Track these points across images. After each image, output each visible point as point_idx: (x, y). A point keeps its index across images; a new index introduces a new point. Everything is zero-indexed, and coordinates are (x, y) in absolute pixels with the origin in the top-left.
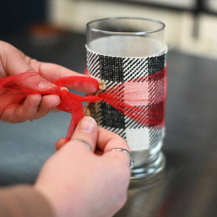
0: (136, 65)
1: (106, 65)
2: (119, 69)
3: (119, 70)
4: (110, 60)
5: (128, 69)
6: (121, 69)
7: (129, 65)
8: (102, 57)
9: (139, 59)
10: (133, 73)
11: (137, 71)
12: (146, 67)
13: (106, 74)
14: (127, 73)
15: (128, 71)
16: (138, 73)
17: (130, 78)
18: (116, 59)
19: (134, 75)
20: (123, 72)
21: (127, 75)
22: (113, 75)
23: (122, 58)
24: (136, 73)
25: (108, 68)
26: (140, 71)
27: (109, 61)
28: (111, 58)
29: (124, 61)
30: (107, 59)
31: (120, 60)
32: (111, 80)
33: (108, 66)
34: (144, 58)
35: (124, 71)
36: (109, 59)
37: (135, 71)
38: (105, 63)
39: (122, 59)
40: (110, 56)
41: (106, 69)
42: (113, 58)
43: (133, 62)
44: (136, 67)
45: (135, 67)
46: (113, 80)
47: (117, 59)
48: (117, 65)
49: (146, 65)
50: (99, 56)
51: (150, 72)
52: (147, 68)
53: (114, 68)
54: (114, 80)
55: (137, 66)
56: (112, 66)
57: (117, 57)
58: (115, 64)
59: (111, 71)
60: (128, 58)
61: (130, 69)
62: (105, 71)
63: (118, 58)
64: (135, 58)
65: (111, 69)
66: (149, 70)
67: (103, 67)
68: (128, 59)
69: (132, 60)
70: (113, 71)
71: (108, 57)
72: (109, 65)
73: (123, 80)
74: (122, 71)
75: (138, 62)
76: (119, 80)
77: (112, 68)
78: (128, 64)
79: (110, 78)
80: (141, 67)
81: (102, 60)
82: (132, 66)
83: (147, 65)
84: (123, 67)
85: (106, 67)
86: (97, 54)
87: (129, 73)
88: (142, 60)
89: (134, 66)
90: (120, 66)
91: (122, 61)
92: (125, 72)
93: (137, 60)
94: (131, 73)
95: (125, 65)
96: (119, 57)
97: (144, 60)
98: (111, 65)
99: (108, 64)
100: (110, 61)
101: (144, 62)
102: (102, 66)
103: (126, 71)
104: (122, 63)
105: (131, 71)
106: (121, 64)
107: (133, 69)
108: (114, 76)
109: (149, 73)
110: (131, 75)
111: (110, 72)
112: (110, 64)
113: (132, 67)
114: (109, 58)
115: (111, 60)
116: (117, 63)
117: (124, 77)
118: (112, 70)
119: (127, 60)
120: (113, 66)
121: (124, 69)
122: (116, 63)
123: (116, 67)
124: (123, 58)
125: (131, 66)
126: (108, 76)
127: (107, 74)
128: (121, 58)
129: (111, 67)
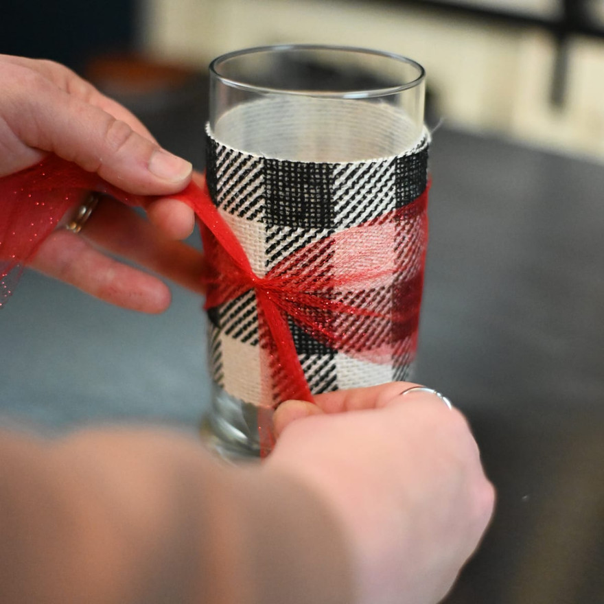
0: (367, 180)
1: (284, 186)
2: (322, 193)
3: (322, 198)
4: (295, 172)
5: (347, 192)
6: (329, 193)
7: (350, 183)
8: (272, 165)
9: (375, 163)
10: (360, 202)
11: (370, 197)
12: (390, 184)
13: (284, 210)
14: (342, 203)
15: (346, 198)
16: (371, 202)
17: (352, 216)
18: (313, 168)
19: (360, 208)
20: (332, 201)
21: (342, 208)
22: (303, 211)
23: (331, 164)
24: (365, 202)
25: (291, 192)
26: (376, 197)
27: (293, 175)
28: (299, 165)
29: (336, 172)
30: (287, 169)
31: (324, 171)
32: (300, 224)
33: (291, 187)
34: (386, 161)
35: (335, 198)
36: (292, 169)
37: (364, 197)
38: (281, 181)
39: (331, 167)
40: (296, 161)
41: (285, 197)
42: (305, 166)
43: (360, 172)
44: (368, 187)
45: (363, 187)
46: (303, 226)
47: (316, 167)
48: (315, 184)
49: (390, 179)
50: (262, 161)
51: (401, 197)
52: (393, 185)
53: (309, 193)
54: (306, 225)
55: (369, 182)
56: (302, 188)
57: (316, 163)
58: (312, 181)
59: (299, 200)
60: (347, 163)
61: (352, 192)
62: (281, 203)
63: (321, 165)
64: (363, 161)
65: (299, 194)
66: (398, 191)
67: (275, 192)
68: (347, 167)
69: (357, 169)
70: (306, 200)
71: (289, 163)
72: (292, 185)
73: (333, 222)
74: (329, 198)
75: (372, 171)
76: (322, 223)
77: (303, 194)
78: (347, 179)
79: (296, 221)
80: (379, 185)
81: (273, 172)
82: (358, 183)
83: (394, 178)
84: (334, 187)
85: (284, 191)
86: (256, 157)
87: (348, 203)
88: (381, 166)
89: (362, 182)
90: (325, 186)
91: (332, 173)
92: (338, 201)
93: (370, 167)
94: (354, 203)
95: (337, 183)
96: (321, 163)
97: (386, 165)
98: (299, 186)
99: (290, 181)
100: (296, 175)
101: (387, 170)
102: (272, 190)
103: (341, 198)
104: (331, 179)
105: (353, 198)
106: (328, 179)
107: (358, 192)
108: (307, 215)
109: (397, 198)
110: (354, 208)
111: (297, 203)
112: (296, 183)
113: (357, 187)
114: (293, 165)
115: (299, 170)
116: (318, 179)
117: (335, 214)
118: (302, 198)
119: (343, 169)
120: (306, 186)
121: (334, 193)
122: (315, 179)
123: (314, 189)
124: (334, 163)
125: (354, 184)
126: (291, 216)
127: (287, 209)
128: (327, 165)
129: (299, 190)
